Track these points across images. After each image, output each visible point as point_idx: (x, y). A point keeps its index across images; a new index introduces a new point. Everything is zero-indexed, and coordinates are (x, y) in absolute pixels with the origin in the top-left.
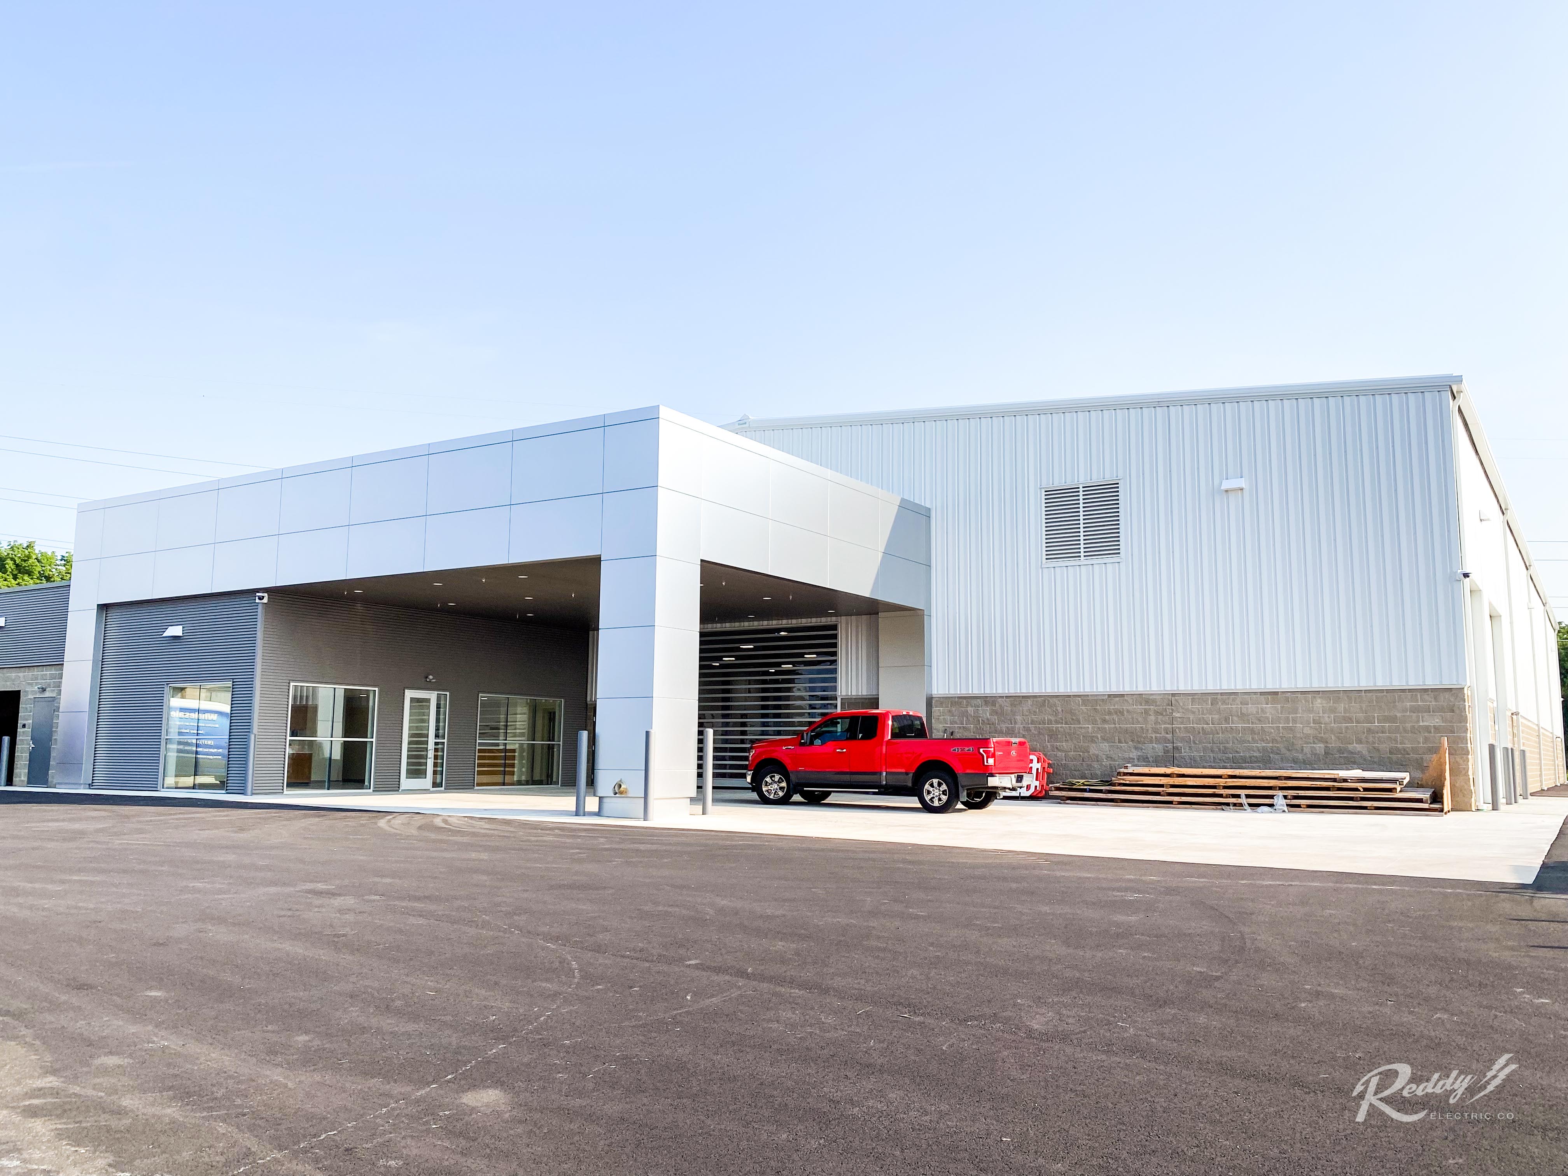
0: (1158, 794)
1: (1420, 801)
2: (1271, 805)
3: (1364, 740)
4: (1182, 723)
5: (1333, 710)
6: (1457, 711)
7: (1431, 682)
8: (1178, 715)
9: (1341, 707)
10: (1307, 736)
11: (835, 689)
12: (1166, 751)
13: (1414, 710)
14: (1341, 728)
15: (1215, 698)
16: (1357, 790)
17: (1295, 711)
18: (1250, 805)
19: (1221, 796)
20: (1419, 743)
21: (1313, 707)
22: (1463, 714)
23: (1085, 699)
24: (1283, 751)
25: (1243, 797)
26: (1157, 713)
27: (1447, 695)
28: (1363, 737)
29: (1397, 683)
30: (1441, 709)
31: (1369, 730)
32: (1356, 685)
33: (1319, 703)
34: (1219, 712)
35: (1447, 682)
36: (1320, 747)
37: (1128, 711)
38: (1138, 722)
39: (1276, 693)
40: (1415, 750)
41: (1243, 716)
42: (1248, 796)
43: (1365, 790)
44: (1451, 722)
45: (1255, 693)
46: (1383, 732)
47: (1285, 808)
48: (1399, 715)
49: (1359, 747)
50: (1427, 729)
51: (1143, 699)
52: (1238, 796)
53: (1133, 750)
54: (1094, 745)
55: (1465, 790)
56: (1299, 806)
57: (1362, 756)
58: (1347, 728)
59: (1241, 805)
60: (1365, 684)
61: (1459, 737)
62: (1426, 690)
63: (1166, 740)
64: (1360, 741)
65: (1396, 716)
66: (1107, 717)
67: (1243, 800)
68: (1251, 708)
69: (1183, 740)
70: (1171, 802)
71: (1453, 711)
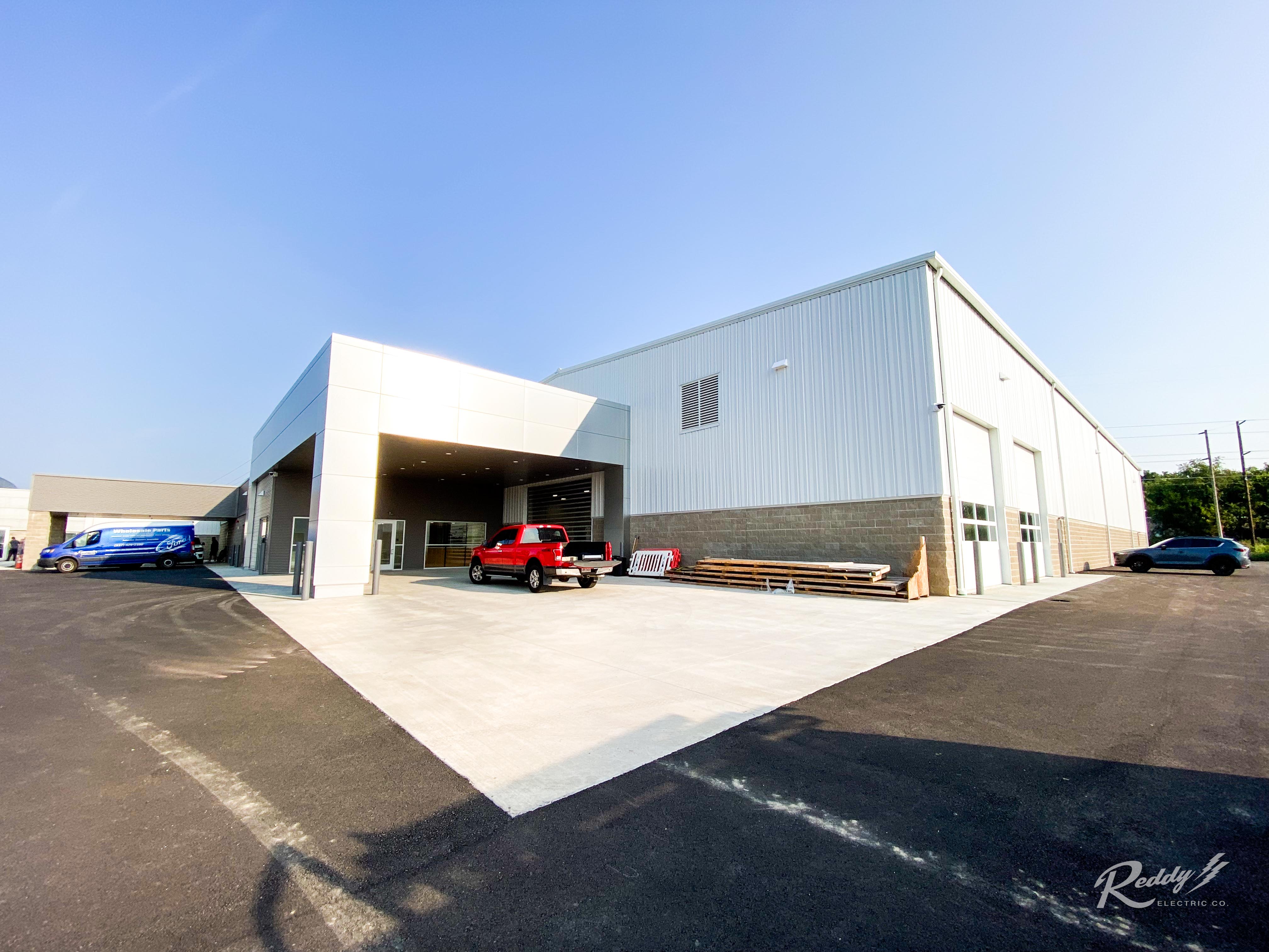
0: (718, 577)
1: (889, 588)
2: (784, 588)
3: (866, 538)
4: (751, 528)
5: (845, 517)
6: (936, 515)
7: (914, 493)
8: (749, 523)
9: (851, 514)
10: (828, 536)
11: (589, 514)
12: (743, 547)
13: (902, 515)
14: (850, 531)
15: (772, 511)
16: (842, 578)
17: (819, 518)
18: (771, 587)
19: (754, 580)
20: (907, 541)
21: (831, 515)
22: (941, 517)
23: (701, 514)
24: (813, 547)
25: (768, 581)
26: (738, 522)
27: (928, 503)
28: (866, 537)
29: (890, 495)
30: (924, 515)
31: (871, 532)
32: (861, 498)
33: (835, 512)
34: (773, 520)
35: (928, 492)
36: (836, 545)
37: (723, 522)
38: (728, 529)
39: (807, 506)
40: (905, 547)
41: (787, 524)
42: (771, 581)
43: (849, 578)
44: (931, 524)
45: (795, 507)
46: (880, 533)
47: (793, 591)
48: (891, 520)
49: (863, 545)
50: (913, 530)
51: (730, 513)
52: (764, 580)
53: (725, 546)
54: (705, 544)
55: (943, 579)
56: (803, 589)
57: (866, 552)
58: (854, 530)
59: (765, 587)
60: (866, 497)
61: (938, 536)
62: (912, 500)
63: (743, 541)
64: (863, 540)
65: (890, 520)
66: (712, 526)
67: (767, 584)
68: (792, 518)
69: (752, 540)
70: (726, 583)
71: (932, 515)
